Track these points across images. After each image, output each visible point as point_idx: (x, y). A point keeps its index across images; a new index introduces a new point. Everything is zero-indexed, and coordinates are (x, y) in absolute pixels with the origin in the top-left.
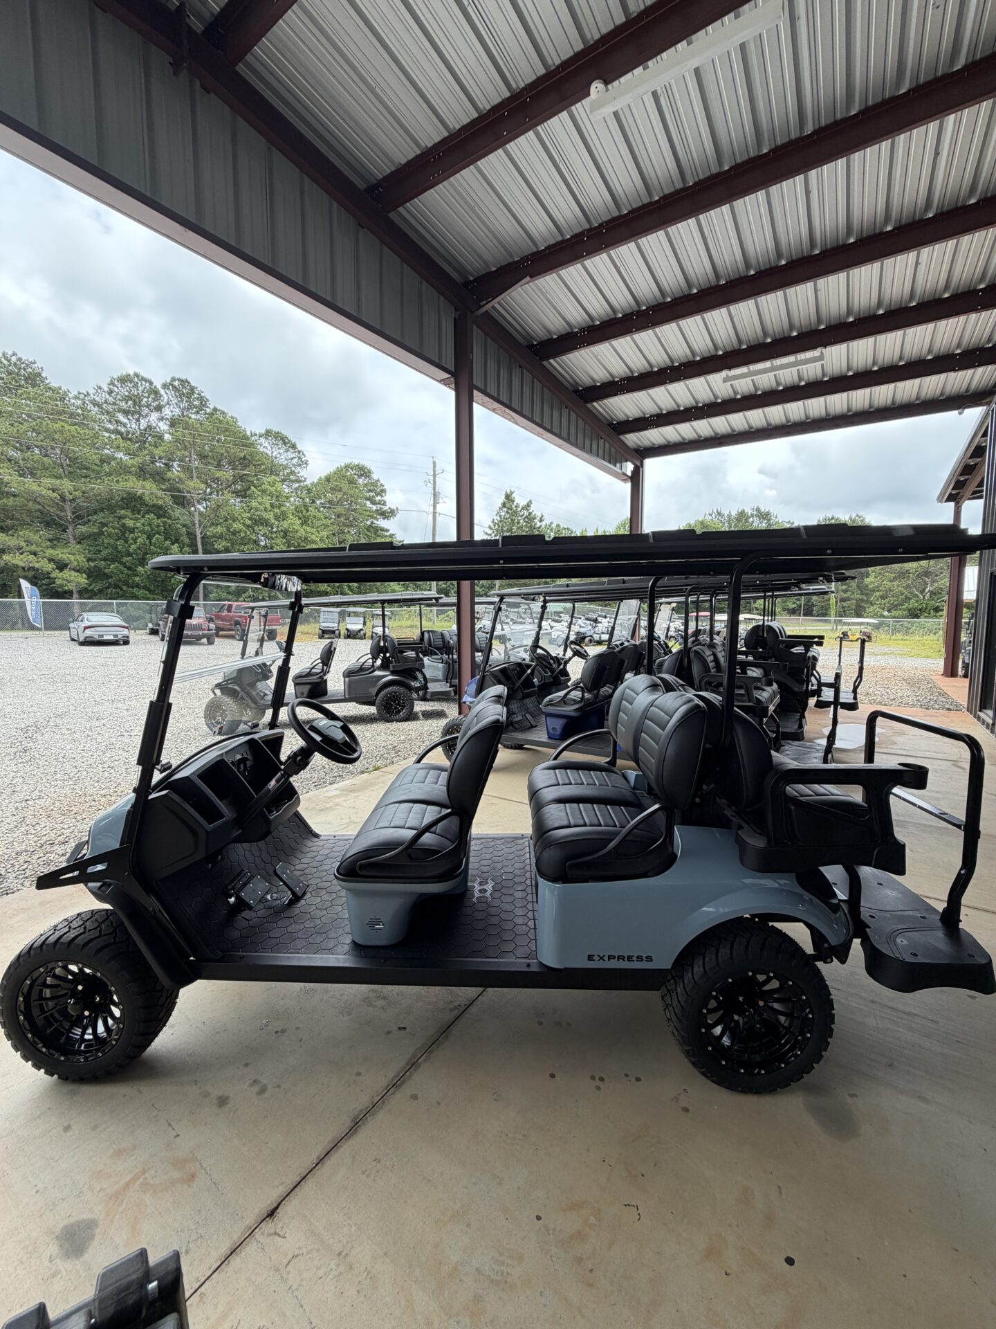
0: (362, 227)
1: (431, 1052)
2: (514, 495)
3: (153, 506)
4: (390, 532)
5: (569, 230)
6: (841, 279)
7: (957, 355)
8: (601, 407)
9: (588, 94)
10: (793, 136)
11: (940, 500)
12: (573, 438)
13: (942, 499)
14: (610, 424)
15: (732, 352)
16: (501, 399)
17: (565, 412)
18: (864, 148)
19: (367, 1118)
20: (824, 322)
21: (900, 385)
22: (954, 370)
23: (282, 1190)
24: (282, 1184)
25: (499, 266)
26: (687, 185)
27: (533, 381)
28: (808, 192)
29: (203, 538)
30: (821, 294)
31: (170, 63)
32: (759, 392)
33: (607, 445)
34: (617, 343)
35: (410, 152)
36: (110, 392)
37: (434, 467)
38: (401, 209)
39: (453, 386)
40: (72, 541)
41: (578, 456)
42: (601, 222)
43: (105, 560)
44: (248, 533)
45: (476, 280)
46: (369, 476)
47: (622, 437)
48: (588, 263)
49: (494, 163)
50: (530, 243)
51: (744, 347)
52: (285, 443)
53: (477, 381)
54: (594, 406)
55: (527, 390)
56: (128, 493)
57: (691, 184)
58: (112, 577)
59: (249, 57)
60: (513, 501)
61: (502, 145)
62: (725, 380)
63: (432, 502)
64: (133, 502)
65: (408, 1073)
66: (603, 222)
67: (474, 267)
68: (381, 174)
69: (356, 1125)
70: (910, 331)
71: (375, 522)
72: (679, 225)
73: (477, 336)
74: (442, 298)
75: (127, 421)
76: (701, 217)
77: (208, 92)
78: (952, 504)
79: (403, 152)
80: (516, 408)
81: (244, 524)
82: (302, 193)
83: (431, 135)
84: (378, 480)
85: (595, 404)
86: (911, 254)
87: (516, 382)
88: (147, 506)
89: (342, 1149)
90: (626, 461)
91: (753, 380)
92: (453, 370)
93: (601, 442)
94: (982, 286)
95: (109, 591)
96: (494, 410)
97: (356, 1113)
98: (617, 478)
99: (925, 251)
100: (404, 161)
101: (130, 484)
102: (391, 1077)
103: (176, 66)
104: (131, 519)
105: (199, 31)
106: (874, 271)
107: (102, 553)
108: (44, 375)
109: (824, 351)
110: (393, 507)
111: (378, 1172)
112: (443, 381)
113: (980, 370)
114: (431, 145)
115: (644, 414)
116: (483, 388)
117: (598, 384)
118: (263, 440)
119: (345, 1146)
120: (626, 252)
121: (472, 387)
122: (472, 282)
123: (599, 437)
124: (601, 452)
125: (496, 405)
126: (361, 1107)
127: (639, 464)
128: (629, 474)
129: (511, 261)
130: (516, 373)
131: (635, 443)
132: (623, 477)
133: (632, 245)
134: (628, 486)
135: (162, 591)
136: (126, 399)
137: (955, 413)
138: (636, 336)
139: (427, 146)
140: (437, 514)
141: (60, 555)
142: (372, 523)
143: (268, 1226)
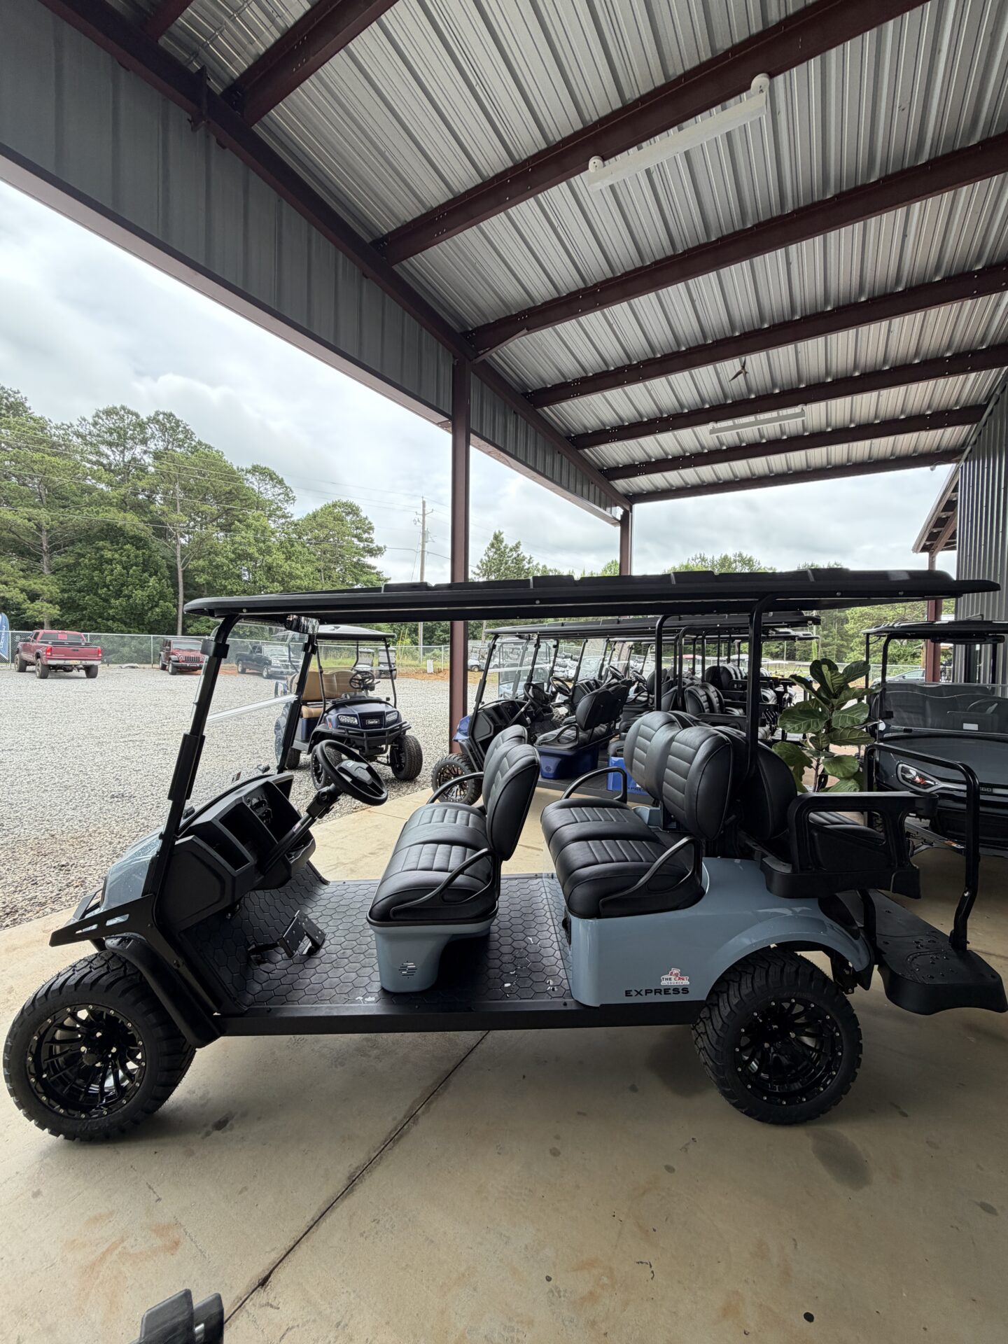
0: (367, 278)
1: (432, 1102)
2: (502, 536)
3: (134, 537)
4: (378, 570)
5: (564, 288)
6: (820, 343)
7: (928, 415)
8: (593, 454)
9: (587, 168)
10: (775, 214)
11: (915, 550)
12: (565, 482)
13: (918, 549)
14: (601, 470)
15: (717, 406)
16: (496, 442)
17: (557, 457)
18: (840, 228)
19: (363, 1176)
20: (805, 382)
21: (876, 441)
22: (926, 430)
23: (275, 1256)
24: (273, 1250)
25: (497, 318)
26: (678, 253)
27: (527, 427)
28: (788, 264)
29: (184, 572)
30: (802, 356)
31: (189, 120)
32: (744, 444)
33: (598, 489)
34: (608, 394)
35: (417, 211)
36: (95, 424)
37: (424, 506)
38: (404, 263)
39: (450, 429)
40: (46, 572)
41: (569, 500)
42: (595, 282)
43: (79, 591)
44: (231, 567)
45: (474, 331)
46: (357, 515)
47: (612, 482)
48: (582, 319)
49: (496, 225)
50: (529, 300)
51: (729, 401)
52: (272, 479)
53: (474, 426)
54: (586, 453)
55: (521, 436)
56: (108, 525)
57: (681, 252)
58: (86, 609)
59: (265, 119)
60: (501, 542)
61: (504, 210)
62: (712, 432)
63: (421, 542)
64: (112, 533)
65: (405, 1127)
66: (598, 283)
67: (474, 320)
68: (387, 229)
69: (352, 1183)
70: (884, 392)
71: (362, 559)
72: (669, 288)
73: (474, 381)
74: (441, 346)
75: (109, 453)
76: (690, 282)
77: (224, 147)
78: (926, 555)
79: (408, 211)
80: (511, 451)
81: (227, 557)
82: (309, 241)
83: (436, 195)
84: (366, 518)
85: (586, 450)
86: (883, 323)
87: (511, 427)
88: (125, 537)
89: (338, 1210)
90: (616, 506)
91: (738, 433)
92: (451, 414)
93: (592, 487)
94: (948, 354)
95: (83, 623)
96: (489, 453)
97: (352, 1171)
98: (607, 521)
99: (896, 321)
100: (409, 219)
101: (110, 516)
102: (389, 1131)
103: (194, 123)
104: (110, 550)
105: (218, 93)
106: (850, 336)
107: (78, 584)
108: (27, 405)
109: (805, 407)
110: (381, 545)
111: (377, 1233)
112: (440, 424)
113: (950, 430)
114: (437, 205)
115: (634, 461)
116: (479, 431)
117: (590, 432)
118: (249, 476)
119: (341, 1206)
120: (620, 311)
121: (469, 431)
122: (471, 332)
123: (590, 482)
124: (592, 497)
125: (491, 448)
126: (355, 1165)
127: (628, 509)
128: (619, 519)
129: (509, 314)
130: (511, 419)
131: (623, 488)
132: (613, 521)
133: (625, 304)
134: (618, 528)
135: (139, 624)
136: (110, 431)
137: (927, 469)
138: (628, 388)
139: (432, 207)
140: (426, 553)
141: (33, 586)
142: (359, 560)
143: (261, 1296)
